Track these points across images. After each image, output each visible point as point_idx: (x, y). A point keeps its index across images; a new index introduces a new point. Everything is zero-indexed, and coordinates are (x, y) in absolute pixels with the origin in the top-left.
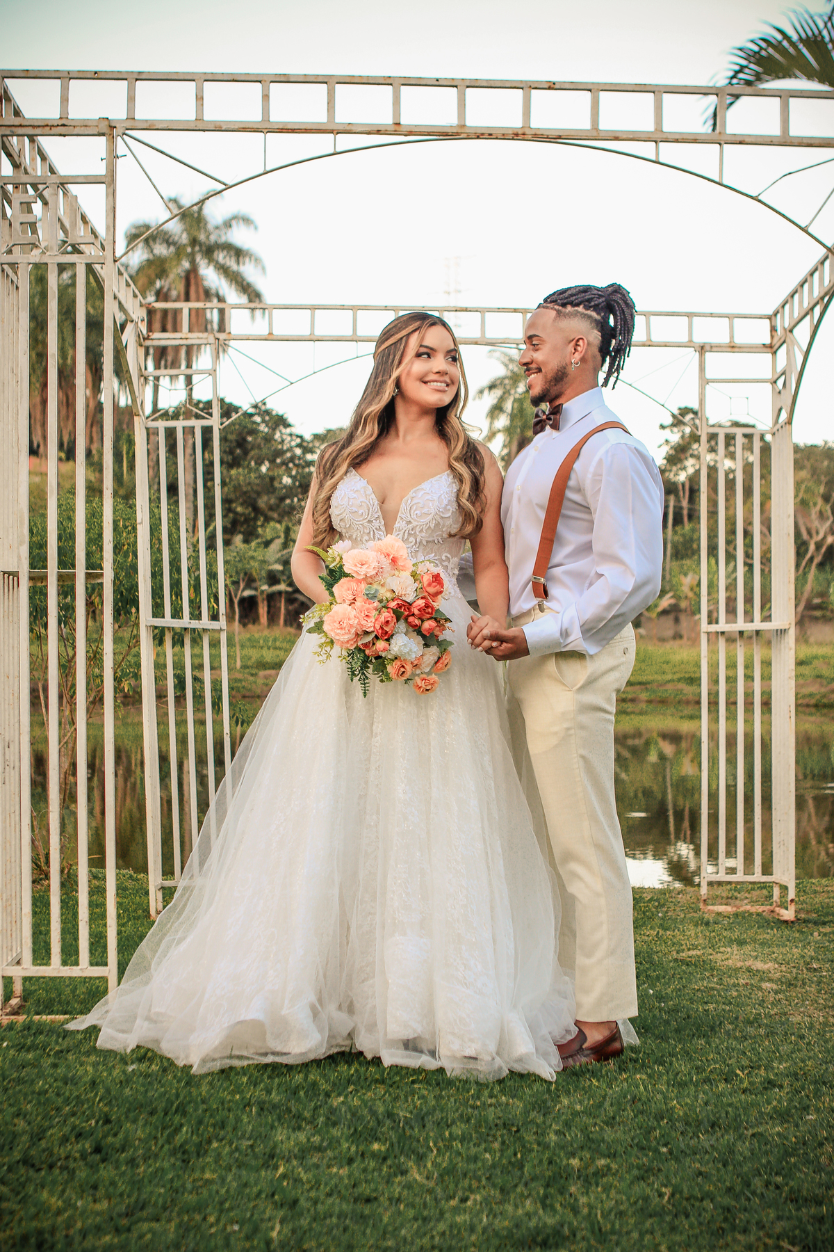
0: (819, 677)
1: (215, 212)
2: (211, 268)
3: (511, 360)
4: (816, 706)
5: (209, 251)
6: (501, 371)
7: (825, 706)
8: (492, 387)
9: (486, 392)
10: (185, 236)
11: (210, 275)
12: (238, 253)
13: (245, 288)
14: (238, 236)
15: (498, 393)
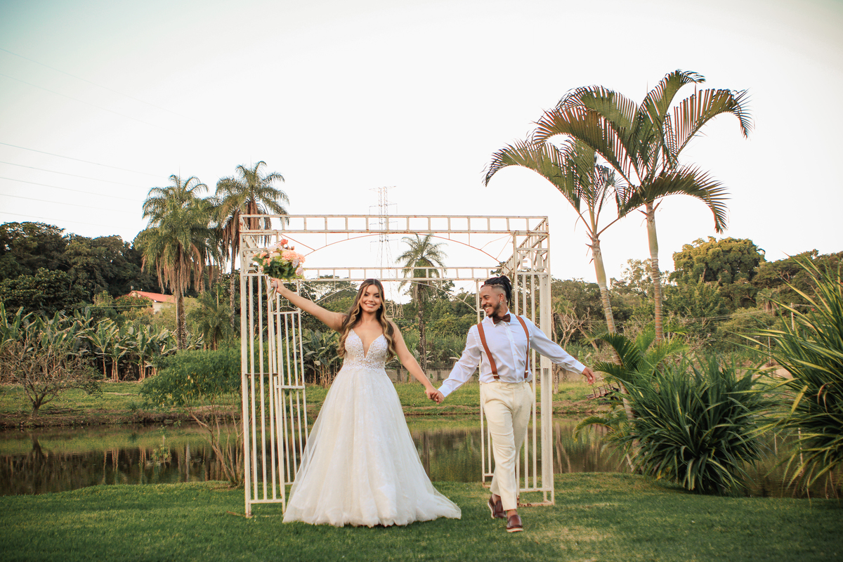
0: (569, 399)
1: (263, 173)
2: (261, 200)
3: (414, 243)
4: (567, 413)
5: (260, 192)
6: (409, 248)
7: (571, 413)
8: (404, 256)
9: (401, 259)
10: (247, 184)
11: (260, 203)
12: (275, 193)
13: (279, 210)
14: (275, 184)
15: (407, 260)
